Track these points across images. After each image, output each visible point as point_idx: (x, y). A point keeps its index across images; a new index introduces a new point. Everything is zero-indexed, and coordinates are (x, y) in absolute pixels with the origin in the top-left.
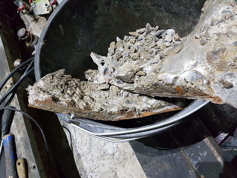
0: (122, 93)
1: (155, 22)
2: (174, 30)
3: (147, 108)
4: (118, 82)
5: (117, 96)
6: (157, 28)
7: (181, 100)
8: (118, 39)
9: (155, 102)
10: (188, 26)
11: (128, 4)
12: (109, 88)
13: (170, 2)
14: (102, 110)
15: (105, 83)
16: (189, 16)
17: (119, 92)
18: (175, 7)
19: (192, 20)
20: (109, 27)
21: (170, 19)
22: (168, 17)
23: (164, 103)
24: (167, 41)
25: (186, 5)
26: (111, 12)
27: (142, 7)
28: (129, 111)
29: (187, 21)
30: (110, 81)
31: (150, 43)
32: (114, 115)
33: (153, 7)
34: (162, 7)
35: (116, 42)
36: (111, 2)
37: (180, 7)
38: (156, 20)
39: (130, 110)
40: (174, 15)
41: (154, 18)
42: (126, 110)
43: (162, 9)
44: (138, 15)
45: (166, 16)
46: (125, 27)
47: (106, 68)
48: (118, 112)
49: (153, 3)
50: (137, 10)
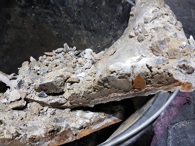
0: (47, 111)
1: (73, 42)
2: (92, 49)
3: (86, 123)
4: (40, 96)
5: (39, 116)
6: (74, 49)
7: (119, 110)
8: (32, 59)
9: (93, 115)
10: (108, 42)
11: (46, 19)
12: (26, 105)
13: (91, 18)
14: (18, 135)
15: (21, 99)
16: (110, 31)
17: (41, 110)
18: (95, 23)
19: (113, 34)
20: (22, 44)
21: (89, 37)
22: (87, 35)
23: (103, 115)
24: (87, 58)
25: (107, 19)
26: (26, 26)
27: (60, 24)
28: (61, 131)
29: (107, 37)
30: (28, 95)
31: (70, 60)
32: (39, 140)
33: (72, 25)
34: (81, 25)
35: (30, 62)
36: (27, 14)
37: (100, 22)
38: (74, 39)
39: (63, 130)
40: (93, 32)
41: (72, 38)
42: (58, 131)
43: (82, 26)
44: (55, 33)
45: (85, 34)
46: (40, 46)
47: (21, 81)
48: (46, 134)
49: (72, 20)
50: (55, 27)
